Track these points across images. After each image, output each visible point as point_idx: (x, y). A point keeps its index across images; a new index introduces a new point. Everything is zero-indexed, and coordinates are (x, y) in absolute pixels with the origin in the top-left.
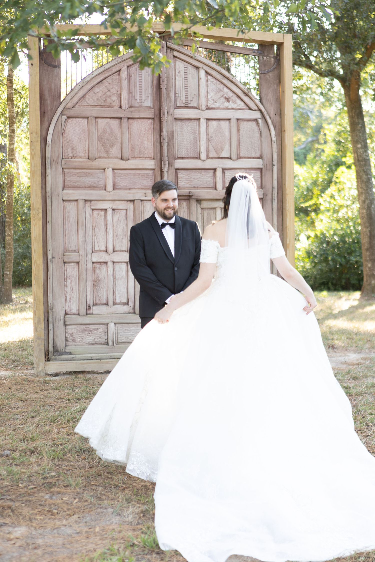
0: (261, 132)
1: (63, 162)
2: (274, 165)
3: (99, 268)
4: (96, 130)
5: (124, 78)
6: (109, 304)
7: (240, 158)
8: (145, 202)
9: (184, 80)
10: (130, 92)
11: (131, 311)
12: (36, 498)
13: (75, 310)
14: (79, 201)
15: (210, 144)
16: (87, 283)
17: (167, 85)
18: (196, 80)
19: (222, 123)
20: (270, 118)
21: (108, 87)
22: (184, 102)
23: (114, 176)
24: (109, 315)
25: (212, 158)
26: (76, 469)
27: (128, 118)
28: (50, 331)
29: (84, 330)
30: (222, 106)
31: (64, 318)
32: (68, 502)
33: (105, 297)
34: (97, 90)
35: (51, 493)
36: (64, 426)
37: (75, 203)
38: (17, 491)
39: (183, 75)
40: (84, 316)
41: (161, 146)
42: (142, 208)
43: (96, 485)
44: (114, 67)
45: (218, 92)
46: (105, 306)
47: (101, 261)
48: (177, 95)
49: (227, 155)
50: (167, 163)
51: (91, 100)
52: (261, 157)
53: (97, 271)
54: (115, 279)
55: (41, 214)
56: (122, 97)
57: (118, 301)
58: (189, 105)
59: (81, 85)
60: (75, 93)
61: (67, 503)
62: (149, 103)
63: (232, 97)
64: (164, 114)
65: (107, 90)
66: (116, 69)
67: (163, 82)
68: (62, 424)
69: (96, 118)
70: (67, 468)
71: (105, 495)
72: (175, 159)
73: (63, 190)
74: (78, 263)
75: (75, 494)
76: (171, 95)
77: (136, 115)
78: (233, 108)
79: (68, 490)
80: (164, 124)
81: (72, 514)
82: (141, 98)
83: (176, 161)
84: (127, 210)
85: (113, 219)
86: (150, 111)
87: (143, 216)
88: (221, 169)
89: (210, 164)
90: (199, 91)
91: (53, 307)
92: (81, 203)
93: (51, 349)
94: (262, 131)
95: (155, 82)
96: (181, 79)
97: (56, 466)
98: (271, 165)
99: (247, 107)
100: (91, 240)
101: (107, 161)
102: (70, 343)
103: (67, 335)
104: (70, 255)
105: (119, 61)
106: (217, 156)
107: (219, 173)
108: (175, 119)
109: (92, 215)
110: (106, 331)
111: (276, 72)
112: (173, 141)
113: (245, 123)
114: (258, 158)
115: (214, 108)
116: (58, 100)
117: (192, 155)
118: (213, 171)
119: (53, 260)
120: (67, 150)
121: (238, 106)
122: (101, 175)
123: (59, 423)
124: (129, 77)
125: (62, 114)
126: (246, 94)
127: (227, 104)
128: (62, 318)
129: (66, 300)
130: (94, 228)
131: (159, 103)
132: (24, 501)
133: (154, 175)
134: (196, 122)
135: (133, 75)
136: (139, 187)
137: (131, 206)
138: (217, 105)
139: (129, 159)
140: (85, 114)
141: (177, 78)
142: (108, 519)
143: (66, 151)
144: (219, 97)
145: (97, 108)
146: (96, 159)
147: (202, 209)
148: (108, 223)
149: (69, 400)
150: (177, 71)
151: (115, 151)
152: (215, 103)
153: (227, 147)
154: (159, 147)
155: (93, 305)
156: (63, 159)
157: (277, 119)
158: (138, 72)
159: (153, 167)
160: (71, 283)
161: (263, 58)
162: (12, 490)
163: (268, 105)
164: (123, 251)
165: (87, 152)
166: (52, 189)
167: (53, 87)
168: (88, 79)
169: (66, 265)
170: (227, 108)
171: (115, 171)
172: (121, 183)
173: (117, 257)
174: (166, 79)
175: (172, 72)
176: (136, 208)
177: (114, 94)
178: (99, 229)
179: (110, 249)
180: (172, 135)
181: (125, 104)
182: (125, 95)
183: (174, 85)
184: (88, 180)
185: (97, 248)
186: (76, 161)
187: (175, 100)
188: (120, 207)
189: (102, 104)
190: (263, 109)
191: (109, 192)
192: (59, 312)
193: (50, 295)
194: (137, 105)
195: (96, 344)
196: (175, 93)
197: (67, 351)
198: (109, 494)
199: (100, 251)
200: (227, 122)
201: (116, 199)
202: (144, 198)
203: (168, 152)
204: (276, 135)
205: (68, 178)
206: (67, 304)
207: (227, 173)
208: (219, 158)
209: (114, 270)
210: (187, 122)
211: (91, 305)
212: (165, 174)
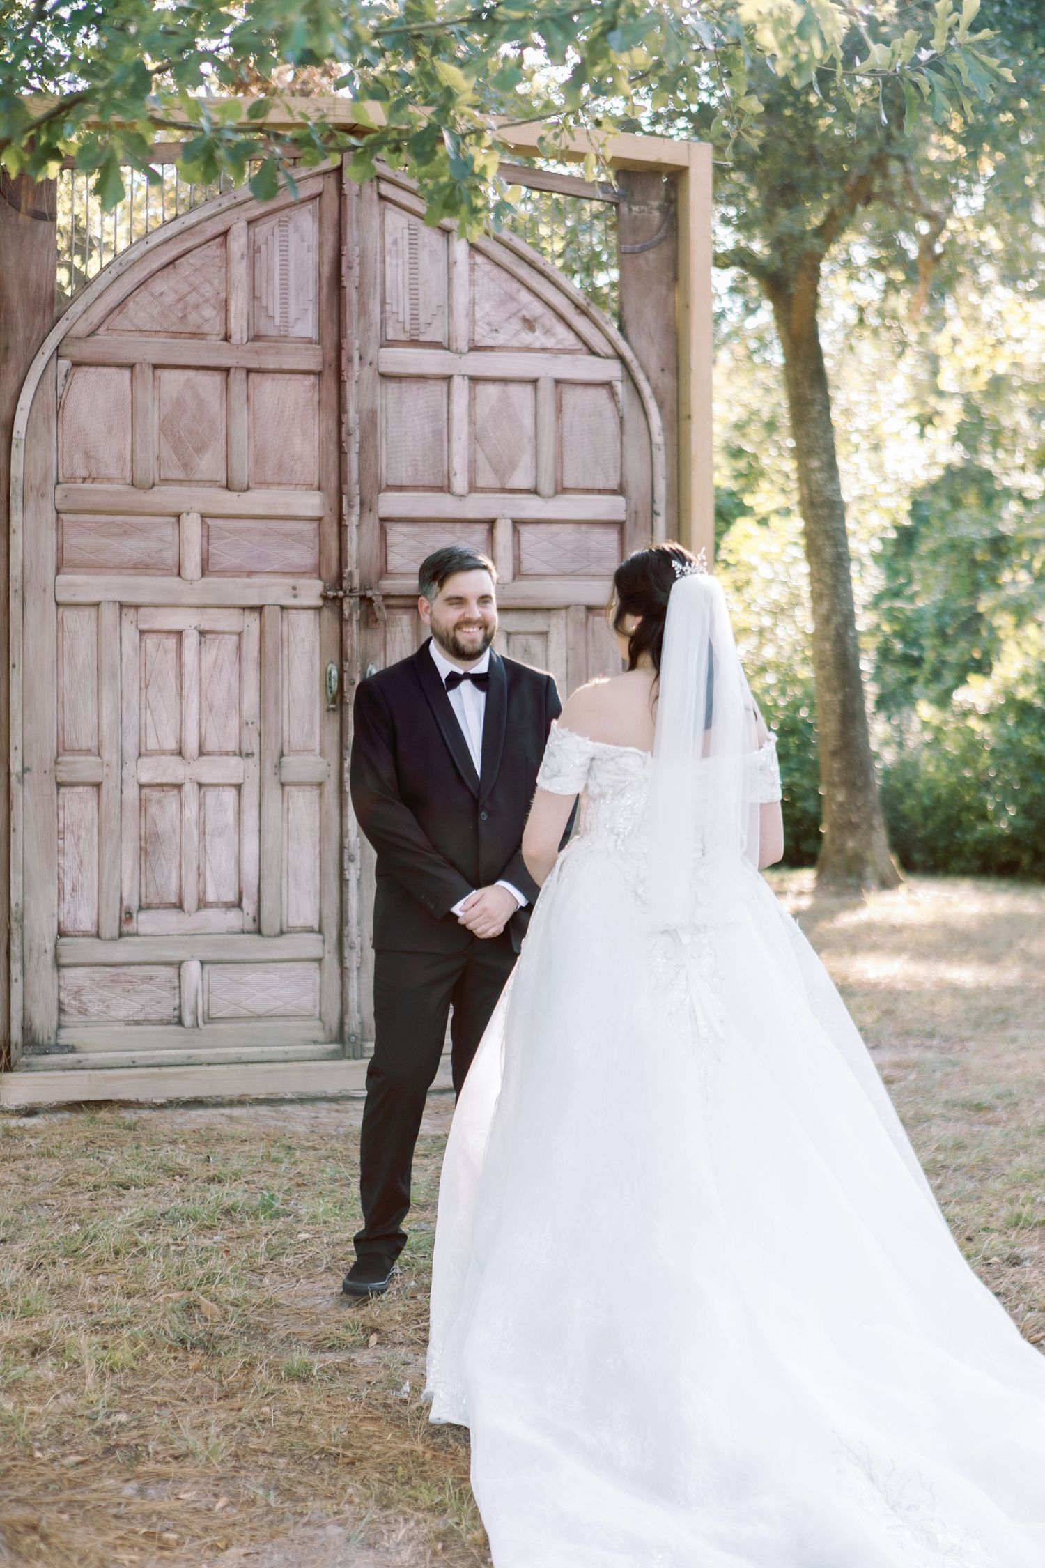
0: (621, 419)
1: (58, 492)
2: (658, 514)
3: (159, 802)
4: (156, 403)
5: (238, 255)
6: (186, 906)
7: (562, 489)
8: (294, 612)
9: (407, 266)
10: (254, 296)
11: (250, 925)
12: (96, 1495)
13: (86, 924)
14: (103, 607)
15: (479, 449)
16: (124, 845)
17: (361, 277)
18: (442, 266)
19: (514, 389)
20: (648, 379)
21: (192, 279)
22: (408, 327)
23: (207, 536)
24: (186, 938)
25: (483, 490)
26: (183, 1400)
27: (249, 371)
28: (13, 984)
29: (112, 981)
30: (515, 343)
31: (56, 945)
32: (198, 1505)
33: (174, 886)
34: (159, 285)
35: (138, 1477)
36: (108, 1267)
37: (93, 611)
38: (32, 1472)
39: (407, 251)
40: (112, 939)
41: (341, 452)
42: (285, 628)
43: (264, 1452)
44: (208, 223)
45: (502, 303)
46: (172, 911)
47: (164, 780)
48: (388, 307)
49: (527, 484)
50: (357, 500)
51: (142, 314)
52: (620, 491)
53: (153, 809)
54: (202, 833)
56: (232, 308)
57: (211, 897)
58: (422, 338)
59: (114, 272)
60: (97, 294)
61: (196, 1511)
62: (307, 327)
63: (541, 316)
64: (350, 360)
65: (188, 289)
66: (217, 227)
67: (350, 268)
68: (98, 1262)
69: (155, 367)
70: (154, 1398)
71: (300, 1483)
72: (380, 491)
73: (58, 573)
74: (98, 786)
75: (211, 1481)
76: (370, 307)
77: (271, 362)
78: (544, 350)
79: (188, 1469)
80: (351, 389)
81: (221, 1545)
82: (285, 315)
83: (381, 495)
84: (240, 634)
85: (200, 660)
86: (310, 352)
87: (285, 651)
88: (509, 522)
89: (477, 506)
90: (449, 296)
91: (23, 915)
92: (109, 614)
93: (17, 1034)
94: (626, 418)
95: (327, 270)
96: (400, 262)
97: (123, 1391)
98: (649, 514)
99: (584, 348)
100: (135, 720)
101: (184, 491)
102: (72, 1017)
103: (62, 995)
104: (74, 763)
105: (224, 206)
106: (499, 486)
107: (503, 532)
108: (383, 375)
109: (141, 647)
110: (176, 984)
111: (666, 250)
112: (375, 439)
113: (579, 391)
114: (613, 492)
115: (491, 348)
116: (48, 312)
117: (427, 481)
118: (486, 527)
119: (26, 775)
120: (72, 459)
121: (559, 342)
122: (169, 533)
123: (91, 1259)
124: (254, 252)
125: (58, 353)
126: (583, 312)
127: (527, 338)
128: (50, 946)
129: (60, 892)
130: (145, 685)
131: (335, 329)
132: (62, 1505)
133: (321, 535)
134: (441, 387)
135: (263, 247)
136: (276, 567)
137: (252, 621)
138: (501, 339)
139: (248, 488)
140: (124, 355)
141: (388, 259)
142: (339, 1559)
143: (67, 460)
144: (507, 315)
145: (161, 339)
146: (153, 485)
148: (186, 670)
149: (96, 1188)
150: (389, 240)
151: (209, 464)
152: (494, 335)
153: (526, 460)
154: (334, 457)
155: (141, 908)
156: (58, 483)
157: (666, 381)
158: (277, 239)
159: (317, 513)
160: (77, 845)
161: (630, 210)
162: (16, 1470)
163: (642, 343)
164: (227, 753)
165: (129, 465)
166: (27, 571)
167: (33, 275)
168: (135, 255)
169: (62, 790)
170: (528, 349)
171: (209, 521)
172: (224, 555)
173: (210, 771)
174: (357, 260)
175: (373, 242)
176: (267, 628)
177: (207, 301)
178: (160, 690)
179: (191, 746)
180: (371, 421)
181: (238, 328)
182: (239, 304)
183: (379, 280)
184: (132, 547)
185: (152, 744)
186: (97, 491)
187: (383, 322)
188: (221, 626)
189: (174, 329)
190: (628, 355)
191: (191, 582)
192: (39, 930)
193: (17, 879)
194: (273, 332)
195: (147, 1021)
196: (383, 303)
197: (61, 1042)
198: (313, 1479)
199: (162, 752)
200: (529, 389)
201: (211, 601)
202: (290, 601)
203: (361, 469)
204: (664, 429)
205: (72, 540)
206: (65, 907)
207: (527, 533)
208: (504, 490)
209: (201, 806)
210: (415, 387)
211: (135, 908)
212: (352, 534)
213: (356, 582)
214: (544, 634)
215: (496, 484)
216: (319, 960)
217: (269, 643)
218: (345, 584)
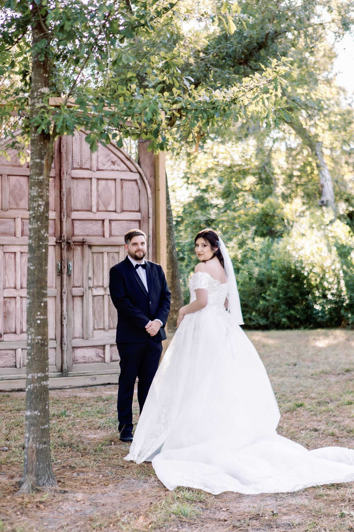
0: (139, 190)
2: (150, 218)
3: (9, 302)
4: (8, 186)
6: (17, 333)
7: (122, 211)
9: (79, 146)
15: (99, 199)
17: (66, 149)
19: (109, 182)
20: (147, 179)
22: (79, 164)
23: (23, 225)
24: (17, 342)
25: (101, 211)
30: (109, 168)
33: (14, 327)
34: (9, 152)
39: (79, 142)
41: (61, 200)
45: (106, 157)
46: (14, 334)
47: (11, 296)
48: (74, 158)
49: (113, 209)
50: (66, 214)
51: (4, 160)
52: (139, 211)
53: (8, 304)
54: (22, 311)
57: (24, 330)
58: (83, 167)
63: (117, 161)
64: (63, 174)
65: (17, 153)
67: (63, 147)
69: (8, 175)
76: (69, 158)
78: (118, 170)
80: (64, 182)
81: (107, 484)
83: (72, 212)
85: (21, 261)
86: (52, 171)
88: (108, 220)
89: (99, 216)
90: (91, 155)
94: (141, 190)
95: (56, 147)
96: (77, 145)
98: (147, 218)
99: (129, 170)
100: (2, 278)
101: (16, 211)
106: (105, 210)
107: (107, 223)
108: (72, 178)
109: (4, 257)
110: (15, 355)
112: (70, 196)
113: (127, 182)
114: (137, 212)
115: (103, 170)
117: (85, 208)
118: (102, 222)
121: (122, 168)
122: (12, 224)
126: (128, 159)
127: (113, 167)
130: (5, 268)
131: (59, 164)
133: (55, 224)
134: (89, 181)
138: (105, 167)
141: (74, 144)
144: (107, 160)
145: (10, 167)
146: (8, 210)
147: (92, 253)
148: (17, 264)
150: (74, 139)
151: (23, 203)
152: (103, 166)
153: (113, 202)
154: (59, 201)
155: (4, 334)
157: (152, 179)
159: (54, 218)
163: (145, 169)
165: (0, 204)
168: (2, 143)
170: (113, 170)
171: (23, 220)
173: (24, 293)
174: (65, 145)
175: (69, 139)
178: (10, 269)
179: (19, 286)
180: (69, 191)
183: (71, 150)
184: (1, 228)
185: (7, 285)
187: (73, 162)
188: (27, 251)
189: (13, 164)
190: (141, 172)
191: (18, 238)
195: (6, 367)
196: (72, 157)
199: (10, 288)
200: (114, 182)
201: (24, 244)
203: (67, 205)
204: (152, 193)
207: (113, 223)
208: (107, 211)
209: (21, 303)
210: (81, 181)
211: (2, 334)
212: (64, 224)
213: (65, 238)
214: (118, 253)
215: (104, 208)
216: (55, 348)
218: (62, 238)
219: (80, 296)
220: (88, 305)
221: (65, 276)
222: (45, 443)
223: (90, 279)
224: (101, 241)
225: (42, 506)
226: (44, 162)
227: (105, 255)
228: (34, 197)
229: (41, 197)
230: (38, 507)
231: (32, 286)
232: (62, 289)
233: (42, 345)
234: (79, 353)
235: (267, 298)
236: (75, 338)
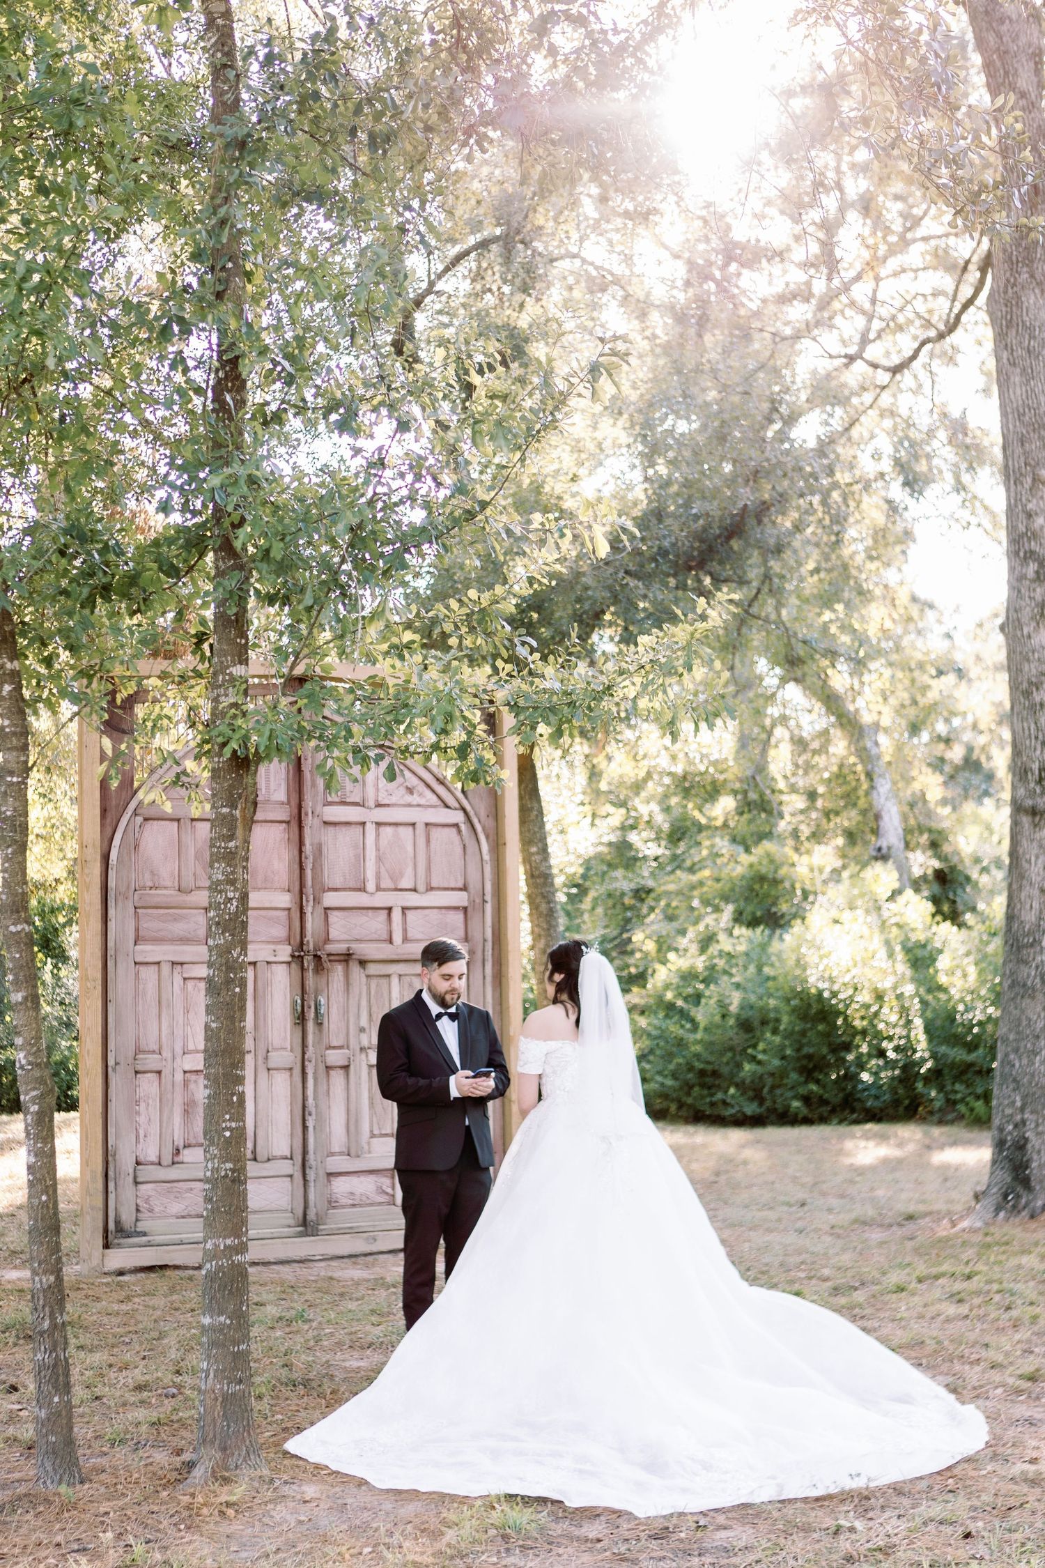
0: (464, 846)
1: (136, 896)
2: (487, 902)
3: (196, 1082)
4: (192, 841)
7: (430, 889)
8: (275, 965)
11: (250, 1156)
14: (162, 964)
15: (382, 866)
16: (175, 1108)
17: (313, 764)
19: (401, 829)
20: (480, 822)
22: (339, 794)
25: (384, 890)
28: (110, 1195)
29: (168, 1192)
30: (402, 802)
31: (135, 1171)
37: (156, 967)
40: (168, 1166)
41: (302, 868)
42: (269, 975)
46: (202, 1148)
47: (198, 1068)
49: (410, 886)
50: (312, 897)
52: (464, 888)
55: (99, 988)
58: (348, 800)
62: (281, 795)
63: (417, 785)
64: (307, 814)
67: (305, 759)
69: (193, 819)
72: (324, 891)
73: (136, 944)
74: (159, 1072)
76: (317, 782)
77: (260, 816)
78: (419, 806)
80: (307, 832)
82: (268, 787)
83: (325, 894)
86: (283, 810)
87: (270, 988)
88: (400, 909)
89: (382, 899)
91: (114, 1152)
92: (166, 968)
93: (111, 1226)
94: (468, 845)
98: (482, 902)
99: (442, 804)
100: (180, 1032)
102: (145, 1214)
103: (138, 1201)
104: (145, 1059)
106: (393, 887)
107: (397, 914)
108: (325, 823)
109: (184, 988)
112: (321, 861)
113: (440, 829)
114: (460, 889)
115: (388, 806)
116: (130, 789)
117: (352, 885)
118: (387, 911)
119: (117, 1068)
120: (144, 876)
121: (428, 801)
122: (201, 919)
125: (135, 813)
126: (441, 782)
127: (409, 799)
128: (131, 1171)
129: (137, 1137)
130: (187, 1011)
131: (298, 796)
133: (290, 918)
134: (359, 829)
136: (264, 938)
137: (250, 971)
138: (393, 800)
140: (174, 813)
143: (141, 876)
144: (397, 786)
146: (191, 890)
147: (368, 976)
152: (390, 797)
153: (409, 871)
154: (297, 872)
155: (185, 1147)
156: (136, 890)
157: (490, 823)
159: (287, 905)
160: (147, 1109)
163: (476, 801)
165: (177, 879)
166: (118, 943)
169: (138, 1076)
170: (410, 805)
174: (309, 755)
176: (259, 975)
178: (195, 1013)
180: (319, 850)
184: (179, 928)
185: (191, 1047)
186: (158, 895)
187: (325, 791)
190: (468, 808)
192: (125, 1161)
193: (111, 1130)
194: (261, 798)
195: (190, 1216)
197: (138, 1230)
199: (197, 1052)
200: (410, 829)
202: (272, 959)
203: (313, 879)
204: (490, 851)
205: (144, 925)
206: (140, 1147)
207: (409, 914)
208: (396, 890)
210: (344, 829)
211: (181, 1147)
212: (309, 917)
213: (311, 947)
215: (390, 885)
216: (291, 1176)
217: (260, 984)
218: (305, 947)
219: (341, 1067)
220: (359, 1084)
221: (310, 1025)
222: (240, 1381)
223: (362, 1030)
224: (385, 951)
225: (231, 1512)
226: (238, 813)
227: (395, 980)
228: (219, 882)
229: (232, 883)
230: (222, 1513)
231: (213, 1061)
232: (304, 1053)
233: (233, 1181)
234: (341, 1186)
235: (760, 1057)
236: (333, 1154)
